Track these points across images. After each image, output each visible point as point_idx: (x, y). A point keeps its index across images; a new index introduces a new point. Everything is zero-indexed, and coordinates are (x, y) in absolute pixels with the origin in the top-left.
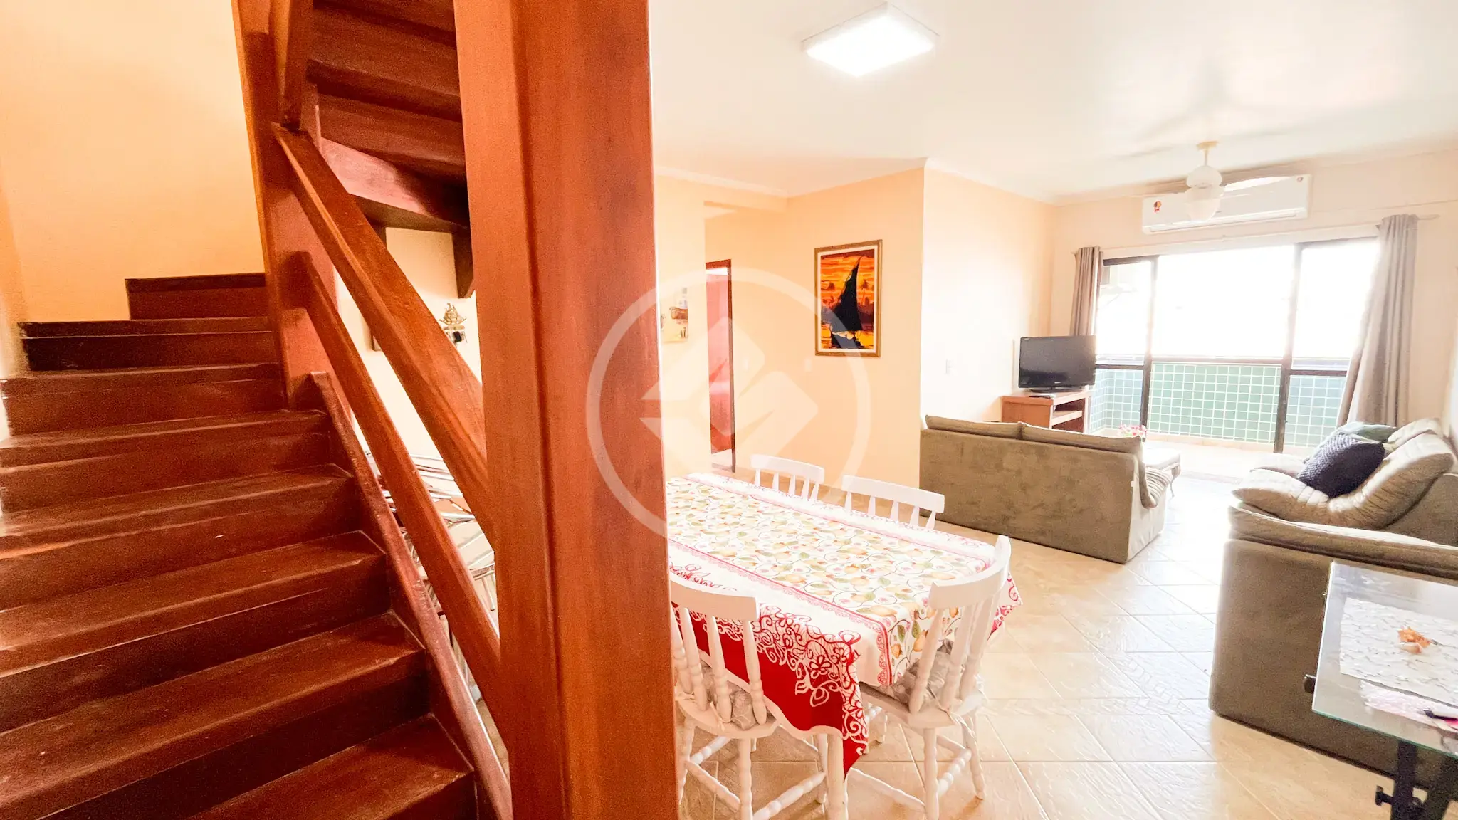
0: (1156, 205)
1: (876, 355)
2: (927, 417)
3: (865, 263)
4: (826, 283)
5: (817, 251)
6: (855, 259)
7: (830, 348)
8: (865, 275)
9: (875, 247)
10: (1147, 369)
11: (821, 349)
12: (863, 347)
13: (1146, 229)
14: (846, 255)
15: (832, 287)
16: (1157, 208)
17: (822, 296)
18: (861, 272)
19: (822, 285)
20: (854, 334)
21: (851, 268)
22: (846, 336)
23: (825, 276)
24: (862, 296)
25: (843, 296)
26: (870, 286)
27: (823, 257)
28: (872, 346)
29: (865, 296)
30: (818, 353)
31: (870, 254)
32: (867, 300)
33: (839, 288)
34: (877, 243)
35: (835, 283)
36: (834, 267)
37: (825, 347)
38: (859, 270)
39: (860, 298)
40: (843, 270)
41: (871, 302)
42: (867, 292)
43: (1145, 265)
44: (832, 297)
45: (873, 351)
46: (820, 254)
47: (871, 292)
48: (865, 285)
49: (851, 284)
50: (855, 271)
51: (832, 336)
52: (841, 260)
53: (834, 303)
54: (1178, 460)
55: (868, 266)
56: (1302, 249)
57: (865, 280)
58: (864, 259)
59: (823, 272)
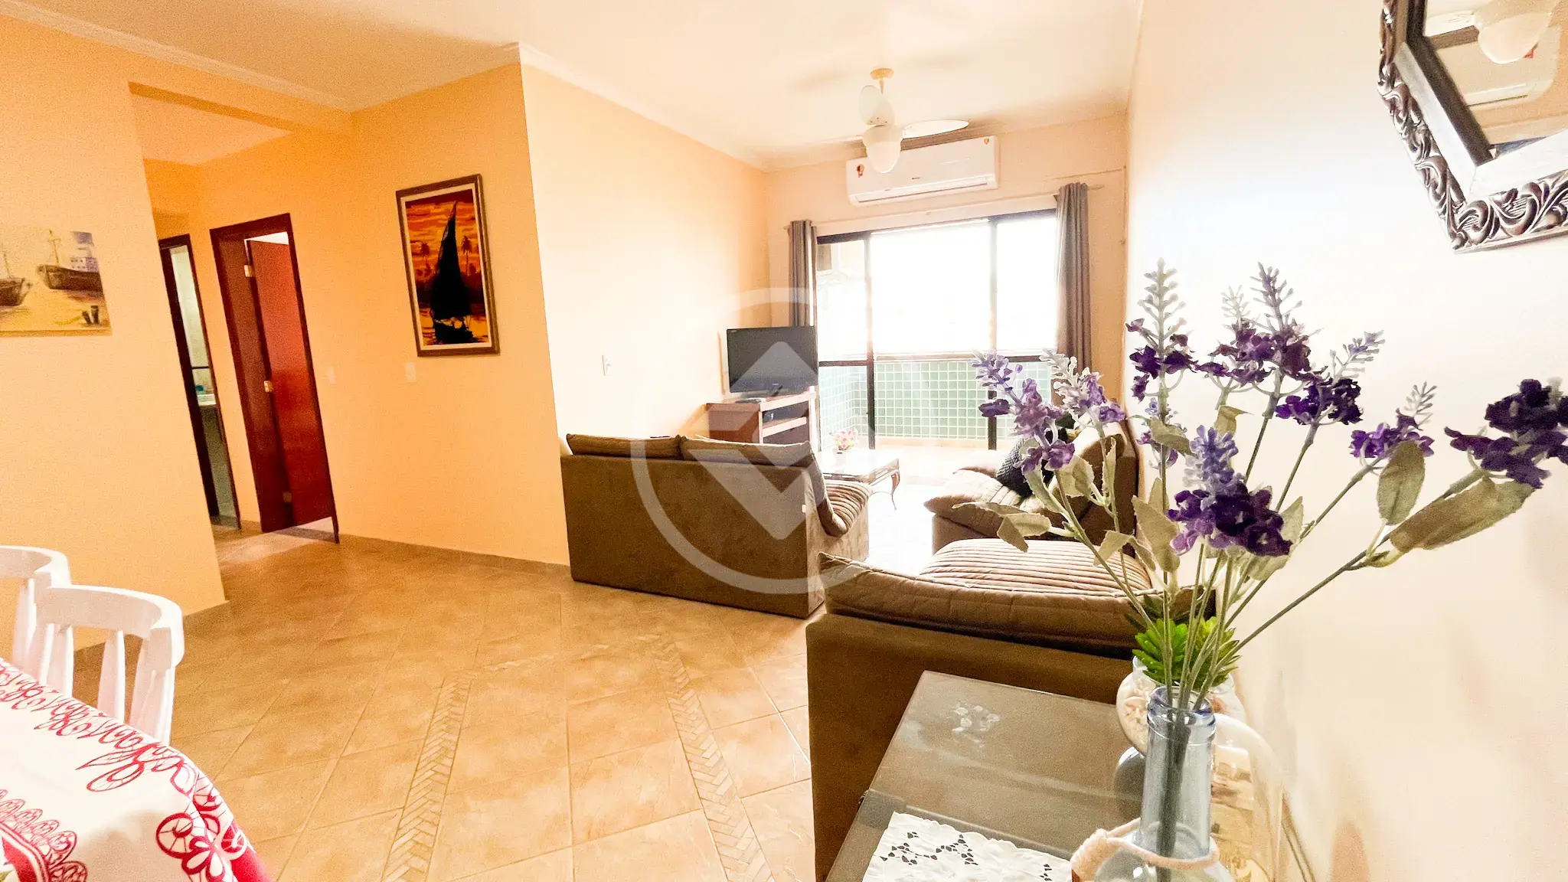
0: (859, 169)
1: (493, 351)
2: (569, 438)
3: (464, 211)
4: (417, 243)
5: (400, 194)
6: (450, 206)
7: (435, 344)
8: (465, 230)
9: (471, 186)
10: (870, 364)
11: (423, 347)
12: (475, 340)
13: (853, 197)
14: (437, 201)
15: (425, 250)
16: (860, 173)
17: (415, 264)
18: (460, 225)
19: (412, 247)
20: (462, 320)
21: (444, 219)
22: (453, 323)
23: (416, 233)
24: (465, 263)
25: (440, 264)
26: (474, 246)
27: (409, 204)
28: (487, 336)
29: (470, 262)
30: (422, 354)
31: (466, 197)
32: (472, 268)
33: (435, 252)
34: (474, 179)
35: (429, 244)
36: (423, 220)
37: (429, 343)
38: (456, 222)
39: (462, 263)
40: (435, 223)
41: (478, 270)
42: (471, 255)
43: (859, 244)
44: (427, 265)
45: (488, 344)
46: (404, 200)
47: (474, 255)
48: (467, 245)
49: (449, 243)
50: (451, 227)
51: (436, 326)
52: (432, 208)
53: (431, 274)
54: (897, 467)
55: (467, 216)
56: (995, 226)
57: (466, 238)
58: (460, 206)
59: (411, 227)
